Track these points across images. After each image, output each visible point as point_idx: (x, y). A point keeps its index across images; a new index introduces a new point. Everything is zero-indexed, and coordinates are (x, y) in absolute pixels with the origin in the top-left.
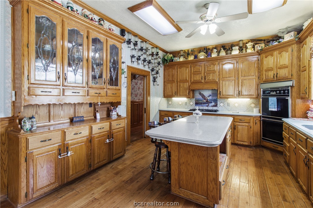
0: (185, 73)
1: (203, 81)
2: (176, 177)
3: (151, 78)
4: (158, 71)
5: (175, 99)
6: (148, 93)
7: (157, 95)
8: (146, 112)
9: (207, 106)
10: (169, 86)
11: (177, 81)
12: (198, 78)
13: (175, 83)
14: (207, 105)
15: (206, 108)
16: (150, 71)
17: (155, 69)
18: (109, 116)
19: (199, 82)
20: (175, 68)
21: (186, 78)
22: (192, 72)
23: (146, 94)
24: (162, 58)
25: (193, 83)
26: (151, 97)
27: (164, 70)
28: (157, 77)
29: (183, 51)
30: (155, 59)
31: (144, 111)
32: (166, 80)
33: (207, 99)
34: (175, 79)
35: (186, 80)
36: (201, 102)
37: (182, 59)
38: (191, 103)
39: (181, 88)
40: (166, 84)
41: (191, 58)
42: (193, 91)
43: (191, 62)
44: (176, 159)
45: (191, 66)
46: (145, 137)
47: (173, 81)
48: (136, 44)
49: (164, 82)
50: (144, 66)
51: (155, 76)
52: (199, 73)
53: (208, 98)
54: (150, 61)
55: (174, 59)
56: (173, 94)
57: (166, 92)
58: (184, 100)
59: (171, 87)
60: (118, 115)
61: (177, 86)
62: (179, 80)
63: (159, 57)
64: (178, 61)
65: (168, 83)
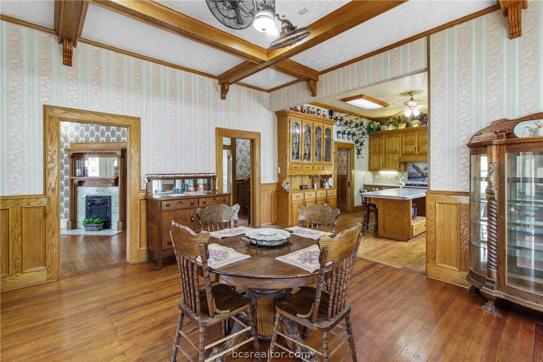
0: (395, 143)
1: (416, 152)
2: (382, 224)
3: (355, 150)
4: (362, 142)
5: (383, 173)
6: (352, 167)
7: (361, 169)
8: (351, 186)
9: (423, 181)
10: (376, 157)
11: (385, 152)
12: (410, 149)
13: (383, 154)
14: (423, 179)
15: (422, 183)
16: (353, 143)
17: (359, 140)
18: (322, 186)
19: (412, 154)
20: (383, 137)
21: (396, 149)
22: (404, 142)
23: (350, 167)
24: (366, 127)
25: (405, 154)
26: (355, 170)
27: (370, 140)
28: (361, 149)
29: (392, 117)
30: (359, 130)
31: (347, 185)
32: (371, 151)
33: (423, 173)
34: (383, 150)
35: (396, 151)
36: (415, 176)
37: (391, 128)
38: (403, 178)
39: (390, 161)
40: (371, 155)
41: (402, 127)
42: (405, 164)
43: (403, 131)
44: (382, 212)
45: (402, 136)
46: (349, 212)
47: (380, 153)
48: (341, 120)
49: (370, 153)
50: (348, 139)
51: (359, 148)
52: (412, 143)
53: (424, 171)
54: (354, 133)
55: (381, 127)
56: (380, 167)
57: (371, 165)
58: (394, 173)
59: (378, 160)
60: (329, 186)
61: (385, 158)
62: (387, 151)
63: (364, 127)
64: (386, 129)
65: (375, 155)
